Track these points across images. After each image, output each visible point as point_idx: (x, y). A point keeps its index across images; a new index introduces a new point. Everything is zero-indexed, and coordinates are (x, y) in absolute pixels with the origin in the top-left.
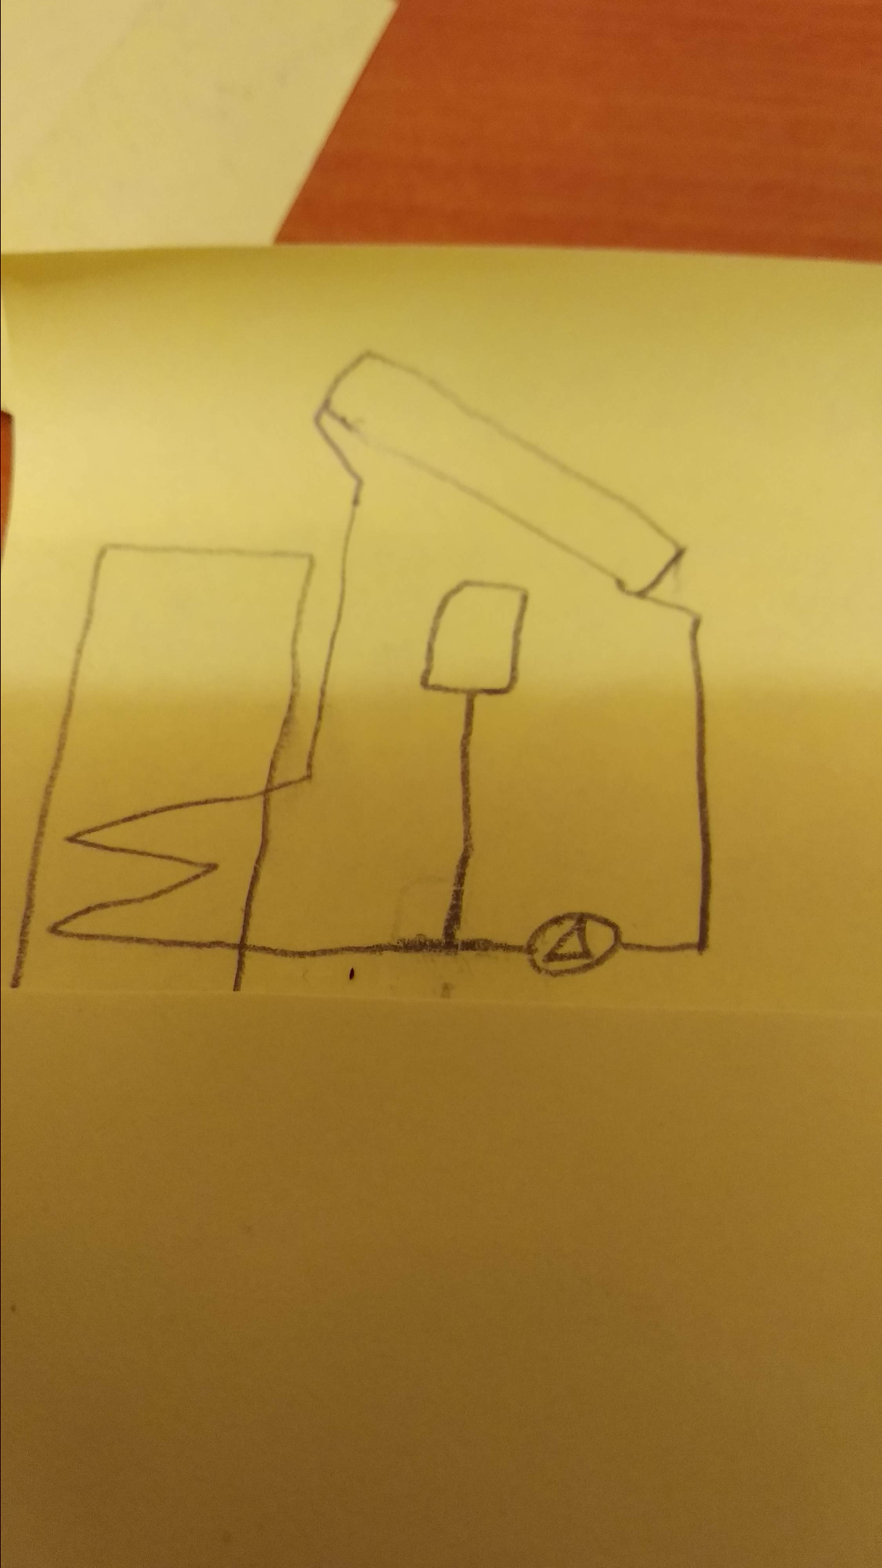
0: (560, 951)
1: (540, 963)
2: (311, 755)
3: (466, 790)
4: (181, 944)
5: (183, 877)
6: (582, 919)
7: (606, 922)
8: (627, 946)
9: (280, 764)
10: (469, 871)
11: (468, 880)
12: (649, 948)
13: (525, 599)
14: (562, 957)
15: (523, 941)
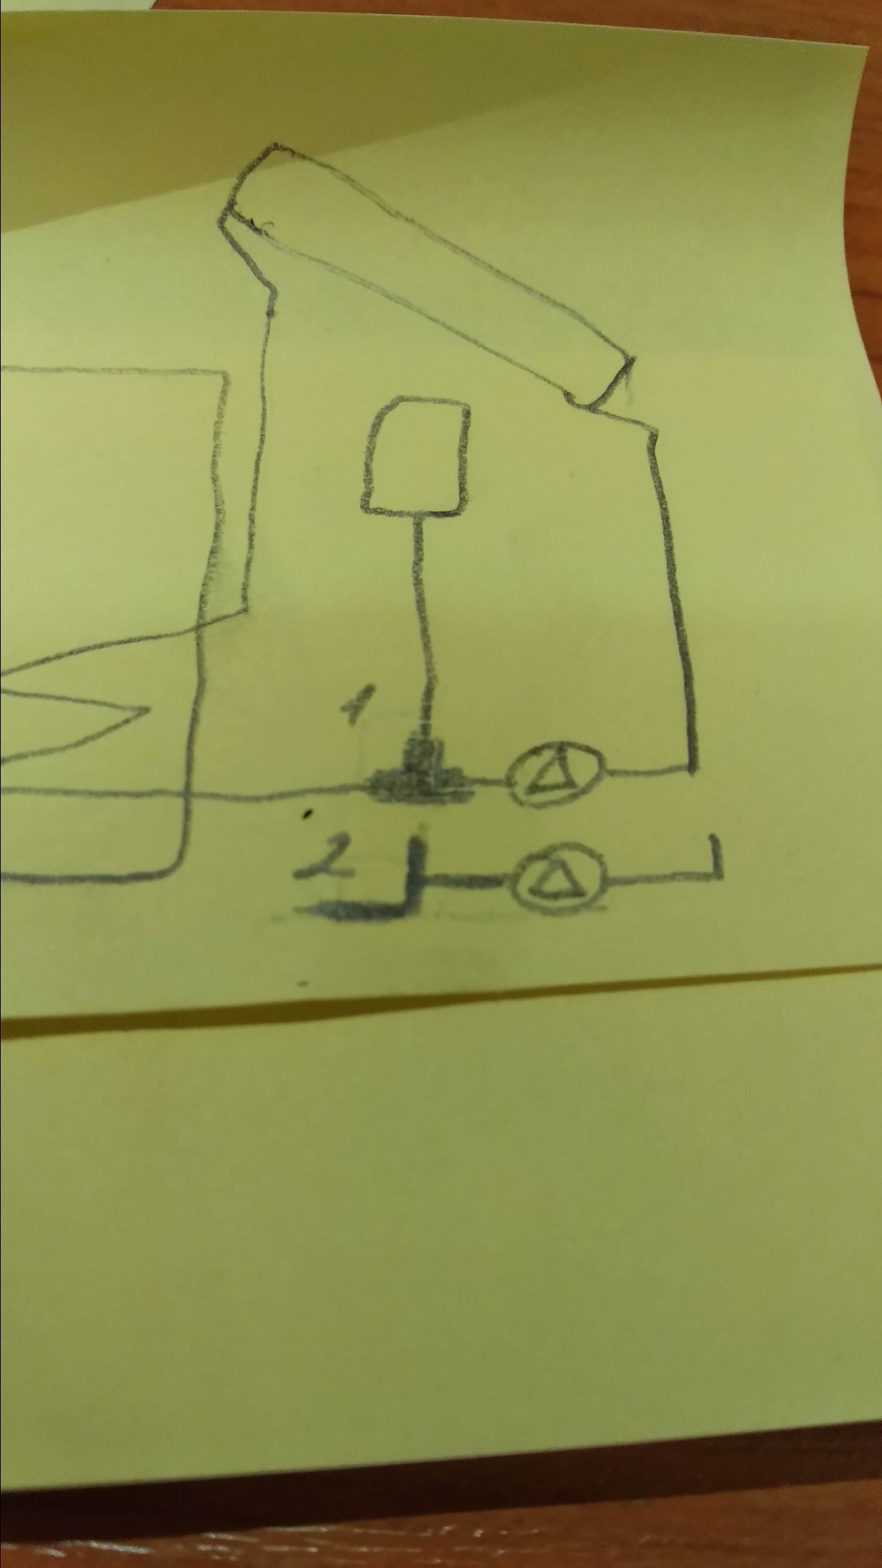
0: (543, 782)
1: (522, 796)
2: (245, 588)
3: (423, 619)
4: (116, 794)
5: (112, 723)
6: (561, 748)
7: (589, 750)
8: (613, 773)
9: (210, 597)
10: (435, 703)
11: (434, 713)
12: (637, 773)
13: (467, 414)
14: (544, 789)
15: (500, 773)
